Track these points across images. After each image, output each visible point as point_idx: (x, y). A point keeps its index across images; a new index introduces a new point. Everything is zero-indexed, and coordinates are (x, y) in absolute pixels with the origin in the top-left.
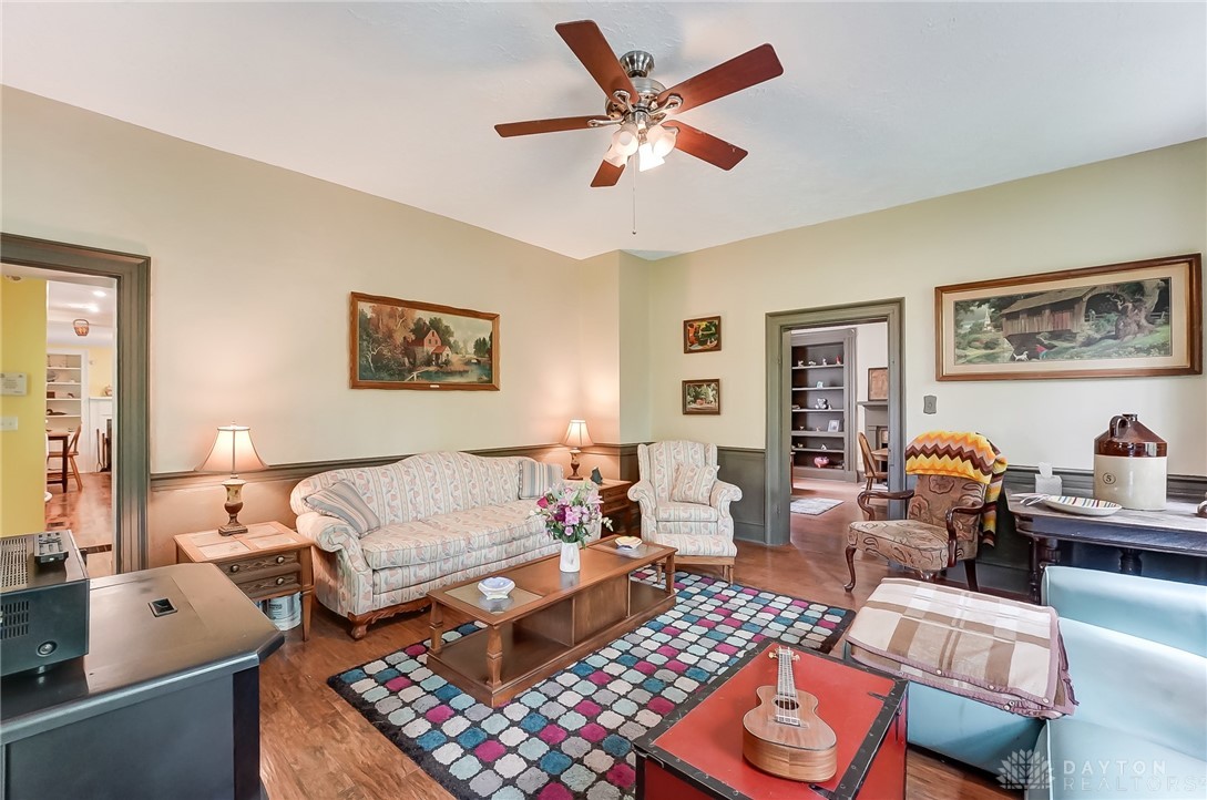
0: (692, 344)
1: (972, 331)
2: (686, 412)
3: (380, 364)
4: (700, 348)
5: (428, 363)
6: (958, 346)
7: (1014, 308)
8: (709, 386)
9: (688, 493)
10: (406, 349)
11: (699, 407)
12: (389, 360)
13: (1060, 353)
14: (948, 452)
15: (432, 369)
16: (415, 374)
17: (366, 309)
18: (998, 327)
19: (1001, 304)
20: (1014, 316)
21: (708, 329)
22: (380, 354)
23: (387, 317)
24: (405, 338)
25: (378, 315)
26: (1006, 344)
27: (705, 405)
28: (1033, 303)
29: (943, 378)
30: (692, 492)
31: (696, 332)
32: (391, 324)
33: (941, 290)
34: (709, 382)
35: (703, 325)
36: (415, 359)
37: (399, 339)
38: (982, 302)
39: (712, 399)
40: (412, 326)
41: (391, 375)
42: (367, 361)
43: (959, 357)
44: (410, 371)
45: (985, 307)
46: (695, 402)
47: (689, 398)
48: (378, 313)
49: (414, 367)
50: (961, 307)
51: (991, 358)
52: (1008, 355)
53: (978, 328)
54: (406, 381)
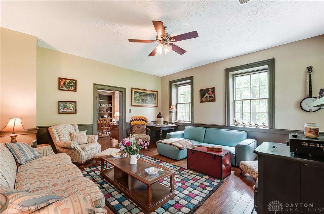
0: (62, 87)
1: (136, 97)
2: (59, 113)
4: (66, 89)
6: (134, 100)
7: (142, 94)
8: (71, 104)
9: (80, 141)
11: (66, 111)
13: (146, 103)
14: (139, 120)
18: (140, 97)
19: (140, 93)
20: (141, 96)
21: (70, 83)
26: (141, 100)
27: (69, 111)
28: (144, 94)
29: (132, 106)
30: (82, 140)
31: (64, 83)
33: (132, 88)
34: (71, 102)
35: (68, 81)
38: (138, 92)
39: (72, 108)
43: (134, 102)
45: (138, 93)
46: (63, 109)
47: (60, 108)
50: (135, 92)
51: (139, 103)
52: (141, 102)
53: (137, 97)
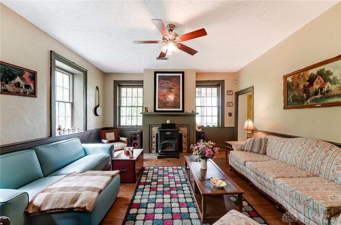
3: (295, 99)
5: (316, 94)
10: (304, 90)
12: (298, 97)
15: (318, 96)
16: (309, 101)
17: (289, 79)
22: (294, 96)
23: (297, 79)
24: (304, 85)
25: (293, 80)
32: (299, 82)
36: (309, 94)
37: (302, 86)
40: (307, 79)
41: (298, 103)
42: (290, 99)
44: (307, 100)
48: (293, 79)
49: (308, 97)
54: (305, 104)
